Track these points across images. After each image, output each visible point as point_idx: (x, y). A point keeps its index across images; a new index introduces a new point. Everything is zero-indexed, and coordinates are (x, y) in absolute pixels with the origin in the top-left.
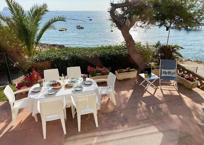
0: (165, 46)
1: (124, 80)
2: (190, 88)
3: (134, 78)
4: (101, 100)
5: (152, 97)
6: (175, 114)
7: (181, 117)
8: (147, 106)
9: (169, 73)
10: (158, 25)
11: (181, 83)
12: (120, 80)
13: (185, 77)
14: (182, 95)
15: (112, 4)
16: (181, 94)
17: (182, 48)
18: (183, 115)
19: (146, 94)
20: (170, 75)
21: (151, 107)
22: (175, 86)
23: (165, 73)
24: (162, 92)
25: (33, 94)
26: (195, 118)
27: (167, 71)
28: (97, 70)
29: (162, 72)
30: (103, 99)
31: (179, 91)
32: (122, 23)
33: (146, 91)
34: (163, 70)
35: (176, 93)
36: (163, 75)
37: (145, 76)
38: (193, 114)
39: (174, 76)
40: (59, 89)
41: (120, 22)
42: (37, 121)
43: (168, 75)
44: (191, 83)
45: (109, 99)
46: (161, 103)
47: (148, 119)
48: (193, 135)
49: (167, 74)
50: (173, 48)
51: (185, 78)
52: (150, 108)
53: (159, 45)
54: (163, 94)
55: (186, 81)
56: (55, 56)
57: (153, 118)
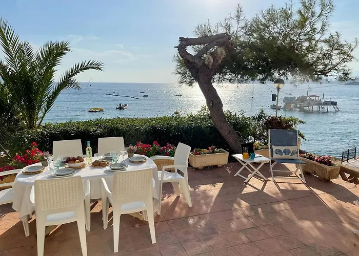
0: (273, 118)
1: (206, 168)
2: (327, 177)
3: (223, 166)
4: (163, 200)
5: (260, 193)
6: (306, 219)
7: (319, 224)
8: (253, 208)
9: (287, 152)
10: (259, 80)
11: (310, 171)
12: (197, 169)
13: (316, 158)
14: (315, 190)
15: (181, 39)
16: (312, 189)
17: (302, 122)
18: (322, 221)
19: (248, 190)
20: (289, 156)
21: (260, 210)
22: (299, 176)
23: (279, 152)
24: (278, 186)
25: (26, 176)
26: (347, 225)
27: (282, 148)
28: (154, 149)
29: (274, 150)
30: (167, 197)
31: (307, 184)
32: (198, 63)
33: (247, 185)
34: (275, 148)
35: (304, 187)
36: (275, 156)
37: (244, 157)
38: (342, 218)
39: (295, 157)
40: (79, 168)
41: (196, 62)
42: (27, 234)
43: (284, 156)
44: (328, 168)
45: (178, 197)
46: (278, 201)
47: (256, 227)
48: (349, 252)
49: (284, 154)
50: (287, 122)
51: (317, 161)
52: (258, 211)
53: (262, 116)
54: (279, 189)
55: (318, 166)
56: (79, 128)
57: (265, 226)
